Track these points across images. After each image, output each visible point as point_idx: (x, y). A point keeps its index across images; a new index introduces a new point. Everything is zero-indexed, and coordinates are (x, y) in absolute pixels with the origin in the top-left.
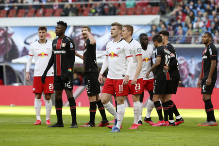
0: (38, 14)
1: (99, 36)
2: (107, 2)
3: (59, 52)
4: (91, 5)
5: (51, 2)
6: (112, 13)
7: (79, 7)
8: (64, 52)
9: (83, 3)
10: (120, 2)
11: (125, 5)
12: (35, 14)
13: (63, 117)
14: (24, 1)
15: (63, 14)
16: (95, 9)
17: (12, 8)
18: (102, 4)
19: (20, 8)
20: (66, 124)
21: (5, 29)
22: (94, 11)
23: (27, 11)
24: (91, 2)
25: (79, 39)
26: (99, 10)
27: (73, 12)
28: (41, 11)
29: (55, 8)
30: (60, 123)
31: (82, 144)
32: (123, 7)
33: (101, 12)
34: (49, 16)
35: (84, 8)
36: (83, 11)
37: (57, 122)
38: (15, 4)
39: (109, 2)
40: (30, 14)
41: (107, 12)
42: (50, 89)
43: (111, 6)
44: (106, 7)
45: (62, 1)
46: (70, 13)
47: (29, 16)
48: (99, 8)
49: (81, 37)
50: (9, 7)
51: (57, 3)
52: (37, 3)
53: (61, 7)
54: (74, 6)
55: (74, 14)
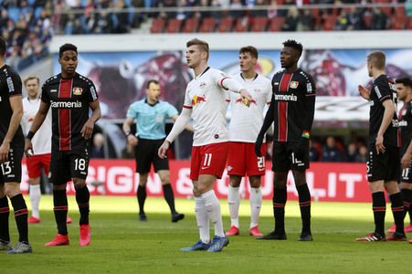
0: (239, 27)
1: (353, 69)
2: (369, 6)
3: (285, 97)
4: (339, 11)
5: (263, 4)
6: (378, 26)
7: (316, 15)
8: (293, 98)
9: (323, 6)
10: (395, 4)
11: (404, 11)
12: (234, 27)
13: (285, 221)
14: (214, 3)
15: (286, 26)
16: (347, 17)
17: (190, 15)
18: (358, 9)
19: (205, 15)
20: (290, 234)
21: (178, 55)
22: (344, 21)
23: (217, 21)
24: (338, 5)
25: (316, 74)
26: (353, 21)
27: (304, 24)
28: (244, 22)
29: (271, 16)
30: (279, 232)
31: (320, 272)
32: (399, 14)
33: (357, 23)
34: (259, 31)
35: (325, 16)
36: (323, 21)
37: (273, 230)
38: (196, 9)
39: (374, 6)
40: (223, 27)
41: (368, 23)
42: (259, 166)
43: (377, 12)
44: (367, 14)
45: (285, 3)
46: (300, 26)
47: (222, 31)
48: (355, 15)
49: (319, 71)
50: (185, 13)
51: (274, 7)
52: (237, 7)
53: (283, 13)
54: (307, 13)
55: (306, 28)
